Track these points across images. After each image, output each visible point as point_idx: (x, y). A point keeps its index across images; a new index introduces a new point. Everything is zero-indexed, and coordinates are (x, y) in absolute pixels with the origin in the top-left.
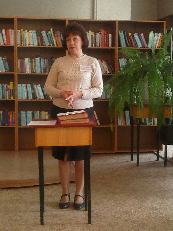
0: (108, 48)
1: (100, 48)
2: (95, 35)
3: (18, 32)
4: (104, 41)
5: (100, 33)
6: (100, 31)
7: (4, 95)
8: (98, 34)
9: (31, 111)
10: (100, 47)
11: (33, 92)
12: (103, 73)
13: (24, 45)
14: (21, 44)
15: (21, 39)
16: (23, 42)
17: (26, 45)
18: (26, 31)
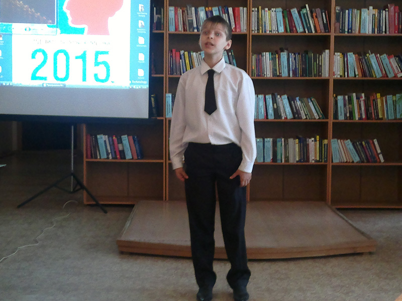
0: (400, 35)
3: (253, 11)
4: (395, 24)
5: (387, 10)
6: (387, 7)
8: (384, 12)
9: (271, 137)
10: (388, 33)
11: (275, 107)
12: (391, 76)
13: (262, 32)
14: (258, 29)
15: (258, 22)
16: (260, 28)
17: (265, 32)
18: (267, 9)
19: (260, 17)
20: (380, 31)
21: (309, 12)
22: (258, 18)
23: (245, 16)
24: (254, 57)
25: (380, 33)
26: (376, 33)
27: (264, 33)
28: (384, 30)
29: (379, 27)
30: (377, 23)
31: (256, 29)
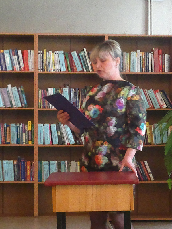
0: (164, 73)
1: (152, 73)
2: (146, 55)
3: (39, 53)
4: (159, 64)
5: (152, 52)
6: (152, 50)
7: (20, 138)
8: (150, 54)
9: (56, 161)
10: (153, 71)
11: (59, 134)
12: (157, 107)
13: (47, 71)
14: (44, 69)
15: (43, 63)
16: (45, 67)
17: (50, 71)
18: (51, 52)
19: (45, 58)
20: (147, 70)
21: (86, 54)
22: (43, 59)
23: (32, 57)
24: (40, 92)
25: (147, 71)
26: (144, 72)
27: (48, 72)
28: (150, 69)
29: (146, 66)
30: (144, 63)
31: (42, 68)
